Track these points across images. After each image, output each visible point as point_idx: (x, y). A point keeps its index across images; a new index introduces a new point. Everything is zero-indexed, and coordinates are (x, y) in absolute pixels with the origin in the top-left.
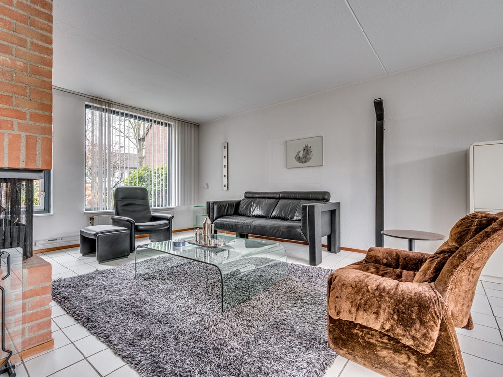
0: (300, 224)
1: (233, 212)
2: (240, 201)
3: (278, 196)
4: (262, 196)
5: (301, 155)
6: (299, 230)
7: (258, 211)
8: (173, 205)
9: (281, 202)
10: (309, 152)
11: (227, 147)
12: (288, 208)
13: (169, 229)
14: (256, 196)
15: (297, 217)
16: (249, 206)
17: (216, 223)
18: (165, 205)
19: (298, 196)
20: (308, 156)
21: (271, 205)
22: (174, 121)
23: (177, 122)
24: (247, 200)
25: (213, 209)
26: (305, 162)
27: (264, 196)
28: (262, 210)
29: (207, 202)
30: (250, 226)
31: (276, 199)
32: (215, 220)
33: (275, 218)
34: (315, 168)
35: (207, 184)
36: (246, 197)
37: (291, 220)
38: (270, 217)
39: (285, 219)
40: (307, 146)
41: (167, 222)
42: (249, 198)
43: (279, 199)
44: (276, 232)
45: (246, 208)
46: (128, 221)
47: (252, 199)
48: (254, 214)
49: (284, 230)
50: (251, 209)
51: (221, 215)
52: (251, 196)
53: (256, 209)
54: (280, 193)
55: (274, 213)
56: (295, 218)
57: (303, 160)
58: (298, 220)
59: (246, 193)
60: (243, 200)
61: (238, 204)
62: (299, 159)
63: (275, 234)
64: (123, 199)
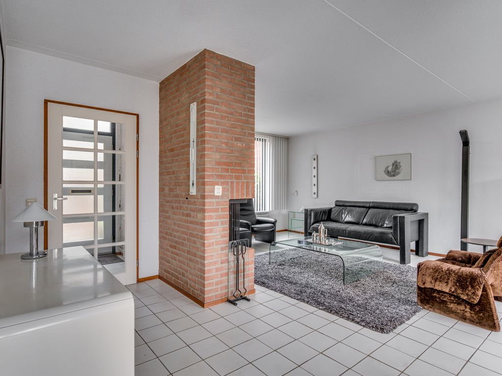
0: (391, 231)
1: (326, 218)
2: (332, 209)
3: (368, 205)
4: (353, 204)
5: (390, 169)
6: (390, 236)
7: (349, 218)
8: (267, 210)
9: (371, 211)
10: (399, 167)
11: (317, 159)
12: (378, 217)
13: (273, 230)
14: (347, 204)
15: (386, 224)
16: (340, 213)
17: (314, 227)
18: (260, 210)
19: (387, 206)
20: (397, 171)
21: (361, 213)
22: (268, 137)
23: (271, 137)
24: (338, 208)
25: (311, 215)
26: (394, 176)
27: (354, 204)
28: (354, 217)
29: (305, 210)
30: (346, 231)
31: (366, 207)
32: (313, 224)
33: (366, 224)
34: (404, 181)
35: (296, 191)
36: (336, 205)
37: (382, 226)
38: (362, 223)
39: (376, 226)
40: (396, 162)
42: (340, 206)
43: (369, 208)
44: (370, 236)
45: (338, 214)
46: (247, 223)
47: (343, 207)
48: (346, 220)
49: (377, 235)
50: (343, 215)
51: (316, 220)
52: (341, 204)
53: (348, 216)
54: (370, 203)
55: (365, 221)
56: (385, 225)
57: (392, 173)
58: (389, 227)
59: (336, 201)
60: (334, 207)
61: (330, 211)
62: (388, 173)
63: (369, 237)
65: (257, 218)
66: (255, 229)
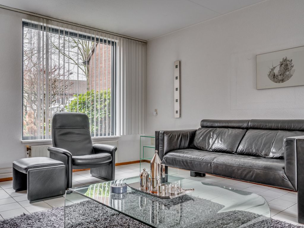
0: (282, 164)
1: (187, 145)
2: (196, 131)
3: (245, 125)
4: (224, 125)
5: (276, 71)
6: (282, 173)
7: (218, 145)
8: (118, 135)
9: (250, 133)
10: (289, 67)
11: (179, 66)
12: (260, 141)
13: (111, 162)
14: (216, 125)
15: (273, 153)
16: (207, 137)
17: (167, 158)
19: (273, 125)
20: (287, 73)
21: (236, 136)
22: (118, 38)
23: (122, 39)
24: (204, 130)
25: (163, 140)
26: (283, 81)
27: (227, 125)
28: (224, 142)
29: (156, 132)
30: (211, 163)
31: (243, 128)
32: (166, 154)
33: (242, 154)
34: (297, 88)
35: (156, 110)
36: (203, 127)
37: (266, 157)
38: (236, 152)
39: (256, 156)
40: (285, 60)
41: (109, 154)
42: (207, 127)
43: (247, 129)
44: (248, 173)
45: (204, 139)
46: (64, 153)
47: (210, 129)
48: (213, 147)
49: (258, 171)
50: (211, 141)
51: (172, 148)
52: (209, 124)
53: (217, 141)
54: (248, 121)
55: (241, 148)
56: (271, 155)
57: (280, 78)
58: (276, 158)
59: (203, 121)
60: (199, 129)
61: (193, 134)
62: (274, 77)
63: (246, 175)
64: (62, 127)
65: (93, 145)
66: (79, 161)
